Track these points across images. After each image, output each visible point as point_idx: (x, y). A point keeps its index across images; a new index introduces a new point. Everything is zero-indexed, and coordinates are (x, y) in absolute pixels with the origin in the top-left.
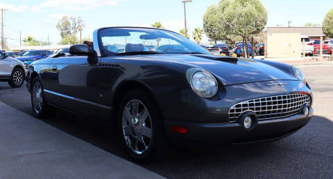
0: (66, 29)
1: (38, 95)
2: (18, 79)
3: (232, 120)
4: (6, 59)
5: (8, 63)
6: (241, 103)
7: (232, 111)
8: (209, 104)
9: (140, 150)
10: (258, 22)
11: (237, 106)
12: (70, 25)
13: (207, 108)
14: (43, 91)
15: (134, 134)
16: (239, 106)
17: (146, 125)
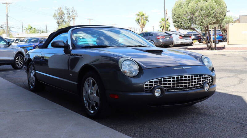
0: (62, 18)
1: (32, 75)
2: (19, 63)
3: (146, 91)
4: (10, 47)
5: (12, 50)
6: (153, 80)
7: (147, 85)
8: (134, 81)
9: (92, 111)
10: (217, 14)
11: (150, 82)
12: (64, 14)
13: (132, 83)
14: (35, 72)
15: (90, 99)
16: (152, 82)
17: (97, 95)
